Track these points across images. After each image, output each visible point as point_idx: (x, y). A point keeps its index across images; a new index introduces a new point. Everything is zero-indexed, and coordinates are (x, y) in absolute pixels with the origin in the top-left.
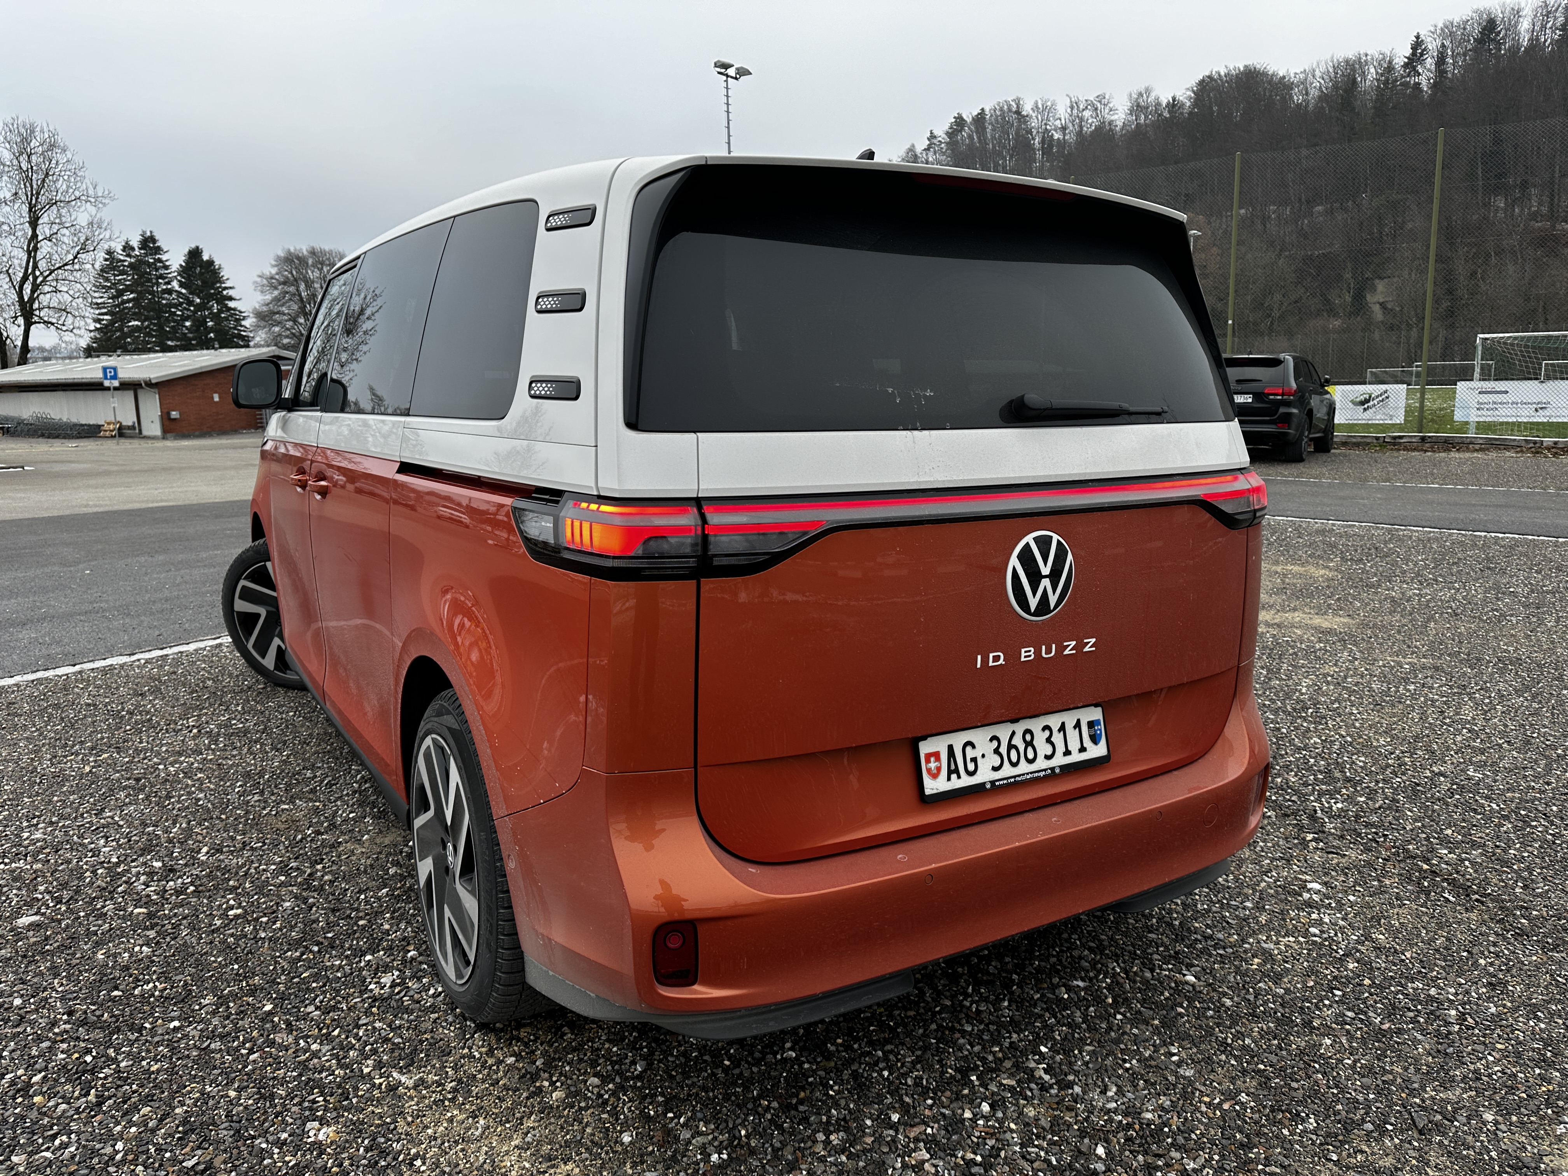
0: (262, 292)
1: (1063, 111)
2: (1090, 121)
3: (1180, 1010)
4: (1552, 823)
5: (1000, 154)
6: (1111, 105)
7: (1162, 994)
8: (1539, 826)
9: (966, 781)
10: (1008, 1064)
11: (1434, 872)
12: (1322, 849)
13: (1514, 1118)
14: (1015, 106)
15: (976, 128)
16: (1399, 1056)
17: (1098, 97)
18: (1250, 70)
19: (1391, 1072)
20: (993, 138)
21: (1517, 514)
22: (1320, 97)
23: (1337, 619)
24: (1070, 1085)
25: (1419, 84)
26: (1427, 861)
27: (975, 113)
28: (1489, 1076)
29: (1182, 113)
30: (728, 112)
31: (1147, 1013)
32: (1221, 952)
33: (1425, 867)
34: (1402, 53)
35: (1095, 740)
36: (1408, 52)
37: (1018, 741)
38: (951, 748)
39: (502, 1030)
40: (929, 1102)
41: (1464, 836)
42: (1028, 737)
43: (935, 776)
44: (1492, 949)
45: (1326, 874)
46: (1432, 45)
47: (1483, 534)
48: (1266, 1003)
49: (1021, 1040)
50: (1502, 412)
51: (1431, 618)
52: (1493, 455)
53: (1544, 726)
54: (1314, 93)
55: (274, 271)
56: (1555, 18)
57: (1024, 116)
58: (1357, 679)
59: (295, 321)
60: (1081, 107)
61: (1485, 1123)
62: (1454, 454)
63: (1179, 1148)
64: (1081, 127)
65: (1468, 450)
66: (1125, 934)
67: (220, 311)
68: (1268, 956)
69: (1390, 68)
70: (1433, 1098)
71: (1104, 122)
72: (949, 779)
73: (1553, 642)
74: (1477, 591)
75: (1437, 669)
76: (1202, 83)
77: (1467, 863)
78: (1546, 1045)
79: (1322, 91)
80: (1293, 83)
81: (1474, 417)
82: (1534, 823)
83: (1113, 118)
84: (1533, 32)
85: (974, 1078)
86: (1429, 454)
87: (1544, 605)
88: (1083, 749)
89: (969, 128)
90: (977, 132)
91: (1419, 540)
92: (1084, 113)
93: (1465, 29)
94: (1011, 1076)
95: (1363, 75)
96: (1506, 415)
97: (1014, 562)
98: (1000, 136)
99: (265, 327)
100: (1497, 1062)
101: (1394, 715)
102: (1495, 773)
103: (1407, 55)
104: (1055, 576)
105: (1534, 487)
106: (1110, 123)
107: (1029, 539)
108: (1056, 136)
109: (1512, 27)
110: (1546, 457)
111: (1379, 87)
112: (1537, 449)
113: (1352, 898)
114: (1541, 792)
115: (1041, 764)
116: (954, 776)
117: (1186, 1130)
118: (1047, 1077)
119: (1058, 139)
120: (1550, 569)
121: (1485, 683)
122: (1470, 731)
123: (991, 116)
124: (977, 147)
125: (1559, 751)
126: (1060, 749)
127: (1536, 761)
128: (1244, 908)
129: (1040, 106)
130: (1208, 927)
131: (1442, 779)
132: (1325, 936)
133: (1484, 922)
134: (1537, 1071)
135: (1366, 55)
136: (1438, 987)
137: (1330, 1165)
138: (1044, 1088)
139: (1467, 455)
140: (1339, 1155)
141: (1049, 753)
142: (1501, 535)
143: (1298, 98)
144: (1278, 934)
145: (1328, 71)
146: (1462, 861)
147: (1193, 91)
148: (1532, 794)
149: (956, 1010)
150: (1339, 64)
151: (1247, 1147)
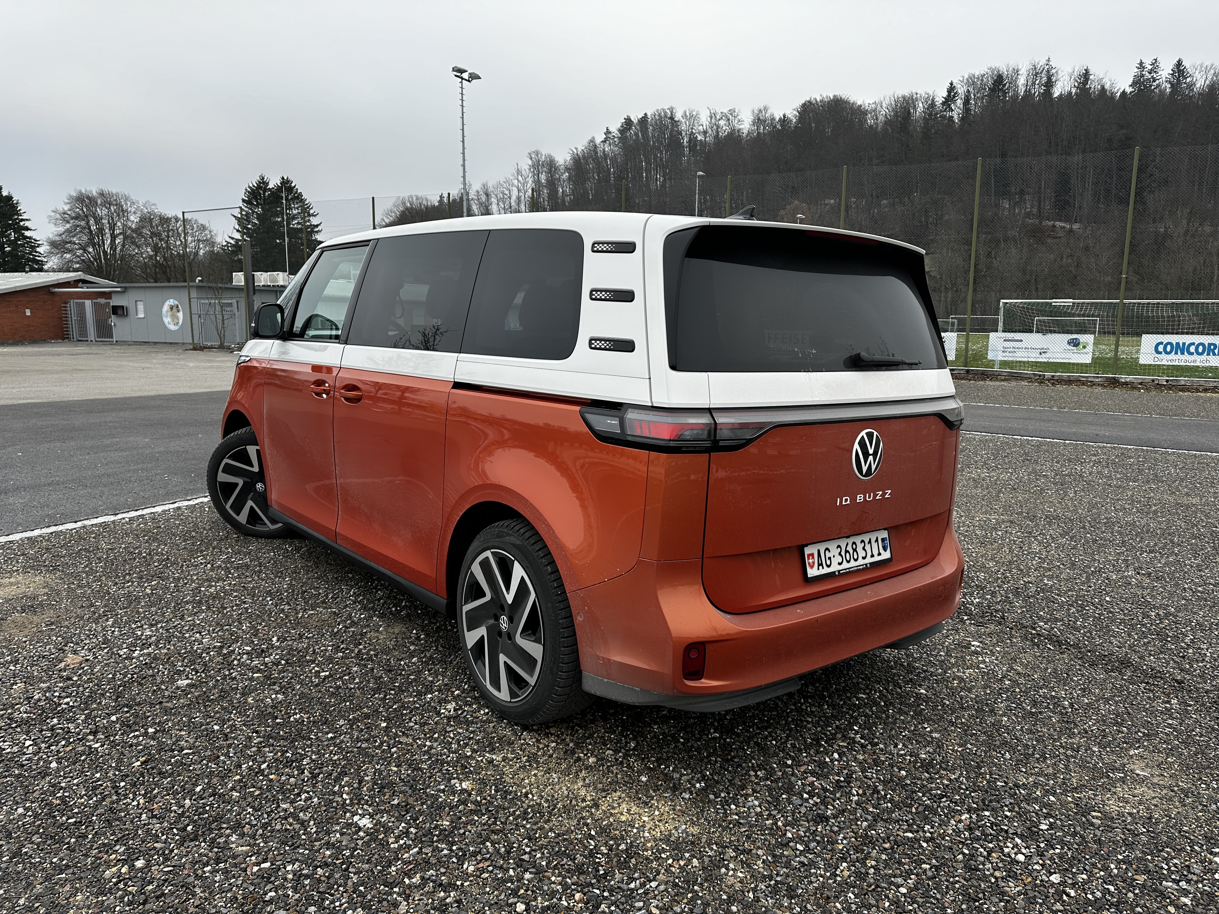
0: (55, 224)
1: (704, 120)
2: (724, 128)
3: (922, 707)
4: (1097, 608)
5: (658, 149)
6: (739, 117)
7: (910, 699)
8: (1090, 609)
9: (826, 570)
10: (839, 736)
11: (1039, 634)
12: (974, 624)
13: (1108, 749)
14: (670, 113)
15: (641, 128)
16: (1044, 724)
17: (730, 111)
18: (837, 99)
19: (1042, 731)
20: (653, 136)
21: (1037, 424)
22: (885, 122)
24: (877, 744)
25: (953, 117)
26: (1034, 629)
27: (640, 116)
28: (1092, 731)
29: (790, 127)
30: (462, 106)
31: (906, 709)
32: (935, 678)
33: (1034, 632)
34: (941, 95)
35: (885, 549)
36: (945, 94)
37: (849, 549)
38: (819, 551)
39: (538, 730)
40: (805, 754)
41: (1051, 615)
42: (854, 546)
43: (812, 567)
44: (1079, 672)
45: (980, 637)
46: (961, 90)
47: (1019, 437)
48: (967, 702)
49: (841, 724)
50: (1018, 354)
51: (1000, 491)
52: (1013, 383)
53: (1081, 555)
54: (881, 118)
55: (66, 208)
56: (1041, 78)
57: (676, 121)
58: (966, 528)
59: (85, 250)
60: (718, 117)
61: (1094, 752)
62: (988, 383)
63: (944, 770)
64: (717, 132)
65: (997, 380)
66: (879, 670)
67: (17, 239)
68: (961, 680)
69: (933, 104)
70: (1066, 742)
71: (734, 130)
72: (818, 569)
73: (1075, 506)
74: (1023, 473)
75: (1011, 522)
76: (804, 105)
77: (1056, 629)
78: (1117, 716)
79: (887, 118)
80: (867, 110)
81: (1001, 357)
82: (1087, 608)
83: (740, 127)
84: (1027, 86)
85: (823, 743)
86: (973, 382)
87: (1065, 484)
88: (879, 554)
89: (636, 128)
90: (641, 131)
91: (981, 441)
92: (720, 122)
93: (982, 80)
94: (843, 741)
95: (915, 108)
96: (1021, 356)
97: (856, 446)
98: (658, 135)
99: (57, 254)
100: (1094, 725)
101: (993, 549)
102: (1060, 581)
103: (945, 96)
104: (875, 454)
105: (1044, 406)
106: (739, 131)
107: (863, 433)
108: (699, 138)
109: (1014, 81)
110: (1048, 386)
111: (925, 117)
112: (1041, 380)
113: (998, 649)
114: (1087, 591)
115: (861, 562)
116: (821, 567)
117: (944, 761)
118: (863, 741)
119: (701, 140)
120: (1064, 461)
121: (1042, 530)
122: (1039, 558)
123: (652, 119)
124: (641, 143)
125: (1092, 569)
126: (869, 554)
127: (1080, 575)
128: (941, 655)
129: (688, 115)
130: (923, 665)
131: (1031, 585)
132: (989, 668)
133: (1071, 659)
134: (1115, 728)
135: (917, 94)
136: (1056, 691)
137: (1022, 774)
138: (863, 746)
139: (998, 383)
140: (1026, 769)
141: (864, 556)
142: (1030, 438)
143: (870, 122)
144: (963, 668)
145: (891, 104)
146: (1053, 628)
147: (798, 111)
148: (1082, 593)
149: (800, 711)
150: (898, 98)
151: (979, 767)
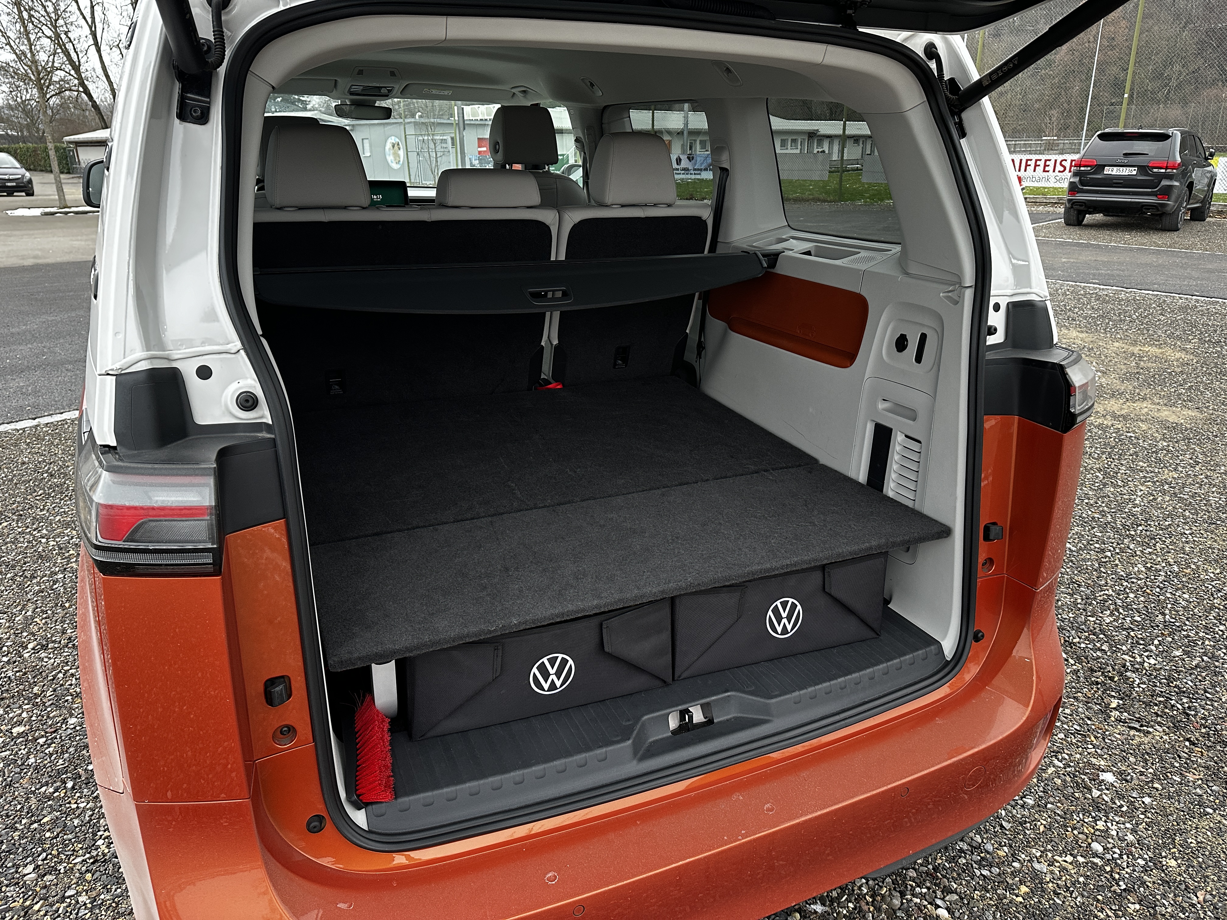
12: (1125, 722)
23: (1186, 412)
45: (1123, 760)
68: (1037, 883)
113: (1147, 800)
128: (1024, 806)
132: (1108, 856)
144: (1055, 849)
